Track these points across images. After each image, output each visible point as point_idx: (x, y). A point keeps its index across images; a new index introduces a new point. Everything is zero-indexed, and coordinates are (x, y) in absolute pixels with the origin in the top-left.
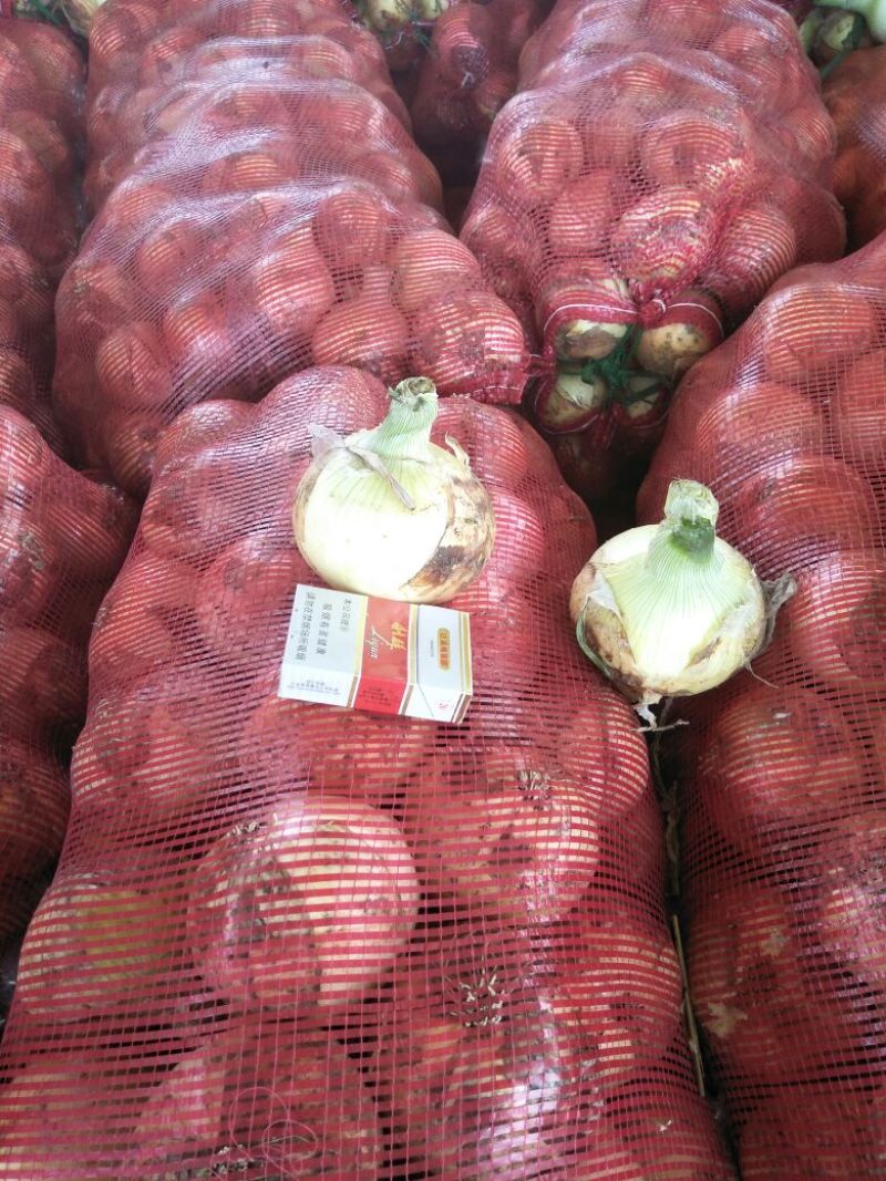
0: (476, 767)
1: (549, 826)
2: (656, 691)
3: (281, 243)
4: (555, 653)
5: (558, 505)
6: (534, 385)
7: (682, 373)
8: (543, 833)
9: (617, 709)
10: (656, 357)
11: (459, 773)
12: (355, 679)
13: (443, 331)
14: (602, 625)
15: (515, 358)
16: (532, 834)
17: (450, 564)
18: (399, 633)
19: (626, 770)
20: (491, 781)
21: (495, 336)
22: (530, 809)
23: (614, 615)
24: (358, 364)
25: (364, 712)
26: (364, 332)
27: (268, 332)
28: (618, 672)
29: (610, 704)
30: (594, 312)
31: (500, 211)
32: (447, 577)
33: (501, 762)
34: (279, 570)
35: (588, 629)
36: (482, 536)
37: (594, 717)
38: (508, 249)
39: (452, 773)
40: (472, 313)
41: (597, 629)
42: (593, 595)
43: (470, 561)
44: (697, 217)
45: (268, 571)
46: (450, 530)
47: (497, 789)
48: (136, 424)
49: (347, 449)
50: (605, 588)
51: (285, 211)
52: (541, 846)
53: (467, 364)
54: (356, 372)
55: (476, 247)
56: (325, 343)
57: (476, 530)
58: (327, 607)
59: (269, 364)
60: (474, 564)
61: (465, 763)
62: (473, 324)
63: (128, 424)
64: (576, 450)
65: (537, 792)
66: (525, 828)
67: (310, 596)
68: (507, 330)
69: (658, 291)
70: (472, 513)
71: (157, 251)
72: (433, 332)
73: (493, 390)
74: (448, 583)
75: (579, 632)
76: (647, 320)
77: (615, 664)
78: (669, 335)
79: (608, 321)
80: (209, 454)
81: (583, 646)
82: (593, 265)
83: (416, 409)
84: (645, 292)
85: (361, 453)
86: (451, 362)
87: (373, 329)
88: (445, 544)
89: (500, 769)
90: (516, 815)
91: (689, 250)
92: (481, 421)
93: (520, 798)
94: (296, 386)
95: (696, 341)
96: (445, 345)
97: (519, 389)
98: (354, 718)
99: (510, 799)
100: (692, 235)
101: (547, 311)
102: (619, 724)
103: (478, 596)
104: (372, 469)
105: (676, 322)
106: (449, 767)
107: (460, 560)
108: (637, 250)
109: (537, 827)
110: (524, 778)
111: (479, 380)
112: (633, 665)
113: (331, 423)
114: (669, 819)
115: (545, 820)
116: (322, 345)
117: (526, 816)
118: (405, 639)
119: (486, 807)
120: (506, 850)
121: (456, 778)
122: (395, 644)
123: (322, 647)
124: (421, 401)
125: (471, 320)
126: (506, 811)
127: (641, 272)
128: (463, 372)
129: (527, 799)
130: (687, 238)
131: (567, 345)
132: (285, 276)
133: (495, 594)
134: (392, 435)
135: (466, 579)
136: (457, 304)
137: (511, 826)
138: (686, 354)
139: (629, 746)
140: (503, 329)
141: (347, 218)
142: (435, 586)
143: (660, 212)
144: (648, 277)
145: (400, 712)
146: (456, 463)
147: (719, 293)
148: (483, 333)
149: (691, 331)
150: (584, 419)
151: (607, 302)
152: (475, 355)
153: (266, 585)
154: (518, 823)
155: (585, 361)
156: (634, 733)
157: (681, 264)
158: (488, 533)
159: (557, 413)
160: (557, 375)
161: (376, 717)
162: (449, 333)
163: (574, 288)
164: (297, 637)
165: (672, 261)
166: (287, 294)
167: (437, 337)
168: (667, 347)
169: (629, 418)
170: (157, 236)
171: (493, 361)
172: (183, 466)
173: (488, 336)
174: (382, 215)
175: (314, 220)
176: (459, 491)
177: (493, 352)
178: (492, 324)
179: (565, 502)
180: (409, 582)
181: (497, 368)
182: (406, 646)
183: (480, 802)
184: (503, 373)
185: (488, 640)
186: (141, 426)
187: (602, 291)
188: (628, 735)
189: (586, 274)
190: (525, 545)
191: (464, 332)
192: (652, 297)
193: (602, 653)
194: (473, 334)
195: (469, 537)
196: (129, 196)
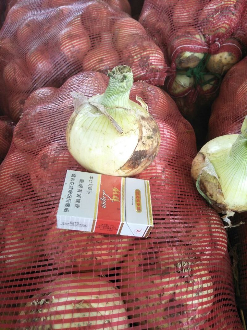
0: (155, 260)
1: (193, 292)
2: (232, 210)
3: (69, 24)
4: (186, 194)
5: (181, 126)
6: (168, 78)
7: (226, 72)
8: (190, 296)
9: (214, 218)
10: (215, 66)
11: (147, 264)
12: (94, 221)
13: (133, 57)
14: (209, 182)
15: (161, 67)
16: (185, 297)
17: (140, 159)
18: (116, 193)
19: (220, 247)
20: (163, 268)
21: (153, 58)
22: (183, 283)
23: (215, 178)
24: (100, 71)
25: (100, 234)
26: (102, 58)
27: (65, 60)
28: (215, 202)
29: (211, 216)
30: (192, 48)
31: (153, 11)
32: (139, 165)
33: (167, 256)
34: (63, 160)
35: (201, 183)
36: (155, 144)
37: (206, 224)
38: (157, 26)
39: (144, 265)
40: (144, 49)
41: (206, 184)
42: (205, 169)
43: (150, 156)
44: (235, 6)
45: (58, 160)
46: (140, 143)
47: (166, 273)
48: (18, 98)
49: (89, 103)
50: (211, 166)
51: (70, 13)
52: (190, 303)
53: (143, 70)
54: (98, 74)
55: (145, 25)
56: (87, 64)
57: (152, 142)
58: (81, 181)
59: (66, 73)
60: (151, 157)
61: (150, 258)
62: (145, 53)
63: (16, 97)
64: (182, 104)
65: (186, 274)
66: (181, 294)
67: (74, 176)
68: (158, 56)
69: (217, 39)
70: (150, 133)
71: (23, 30)
72: (129, 57)
73: (153, 80)
74: (140, 167)
75: (197, 184)
76: (213, 51)
77: (214, 198)
78: (221, 57)
79: (197, 52)
80: (38, 108)
81: (199, 190)
82: (191, 29)
83: (122, 81)
84: (212, 40)
85: (96, 105)
86: (137, 69)
87: (105, 57)
88: (138, 149)
89: (167, 261)
90: (177, 287)
91: (231, 20)
92: (150, 91)
93: (178, 278)
94: (75, 80)
95: (232, 59)
96: (134, 62)
97: (163, 79)
98: (95, 236)
99: (173, 278)
100: (233, 14)
101: (173, 49)
102: (216, 226)
103: (152, 169)
104: (101, 113)
105: (224, 51)
106: (143, 262)
107: (145, 157)
108: (210, 22)
109: (187, 293)
110: (179, 266)
111: (147, 76)
112: (223, 200)
113: (87, 94)
114: (234, 261)
115: (190, 289)
116: (86, 64)
117: (181, 287)
118: (119, 196)
119: (162, 284)
120: (172, 307)
121: (146, 267)
122: (114, 199)
123: (77, 203)
124: (125, 77)
125: (144, 52)
126: (171, 285)
127: (211, 31)
128: (141, 73)
129: (182, 278)
130: (231, 16)
131: (181, 63)
132: (71, 37)
133: (159, 168)
134: (110, 96)
135: (148, 164)
136: (138, 46)
137: (174, 293)
138: (228, 64)
139: (220, 235)
140: (156, 55)
141: (95, 14)
142: (133, 169)
143: (219, 4)
144: (213, 33)
145: (117, 234)
146: (142, 109)
147: (241, 40)
148: (149, 57)
149: (230, 55)
150: (186, 92)
151: (197, 44)
152: (146, 66)
153: (57, 167)
154: (177, 291)
155: (187, 69)
156: (222, 229)
157: (227, 26)
158: (158, 142)
159: (176, 90)
160: (176, 75)
161: (106, 236)
162: (135, 57)
163: (184, 39)
164: (65, 198)
165: (224, 25)
166: (72, 44)
167: (131, 59)
168: (220, 61)
169: (203, 90)
170: (23, 25)
171: (153, 68)
172: (28, 114)
173: (151, 58)
174: (108, 13)
175: (82, 15)
176: (144, 123)
177: (153, 65)
178: (152, 53)
179: (184, 124)
180: (121, 168)
181: (154, 71)
182: (120, 199)
183: (158, 281)
184: (157, 73)
185: (157, 190)
186: (20, 99)
187: (195, 39)
188: (220, 231)
189: (189, 33)
190: (171, 144)
191: (141, 57)
192: (215, 41)
193: (208, 194)
194: (145, 57)
195: (149, 146)
196: (14, 12)
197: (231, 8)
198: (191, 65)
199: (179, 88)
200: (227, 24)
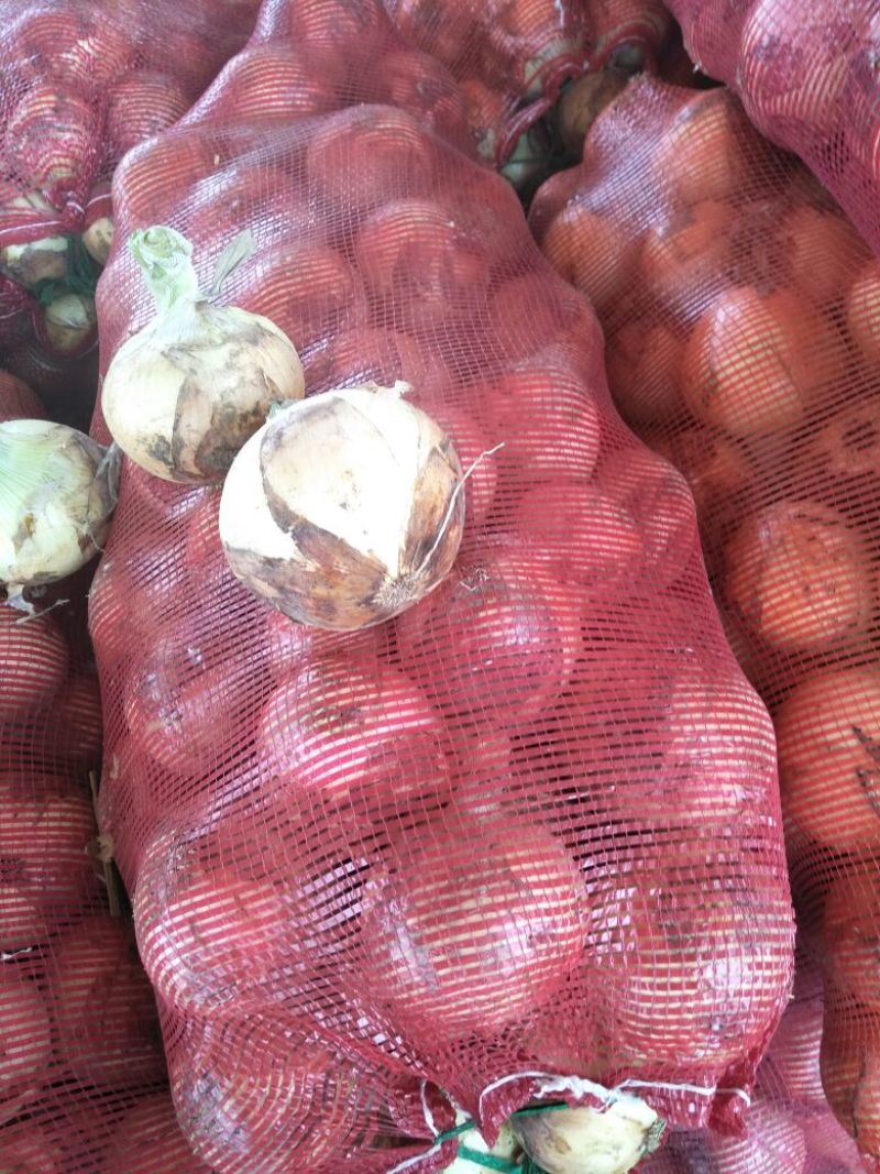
30: (18, 235)
69: (69, 194)
105: (98, 218)
131: (18, 275)
144: (47, 184)
192: (66, 201)
197: (48, 119)
198: (46, 271)
199: (65, 334)
200: (59, 156)
